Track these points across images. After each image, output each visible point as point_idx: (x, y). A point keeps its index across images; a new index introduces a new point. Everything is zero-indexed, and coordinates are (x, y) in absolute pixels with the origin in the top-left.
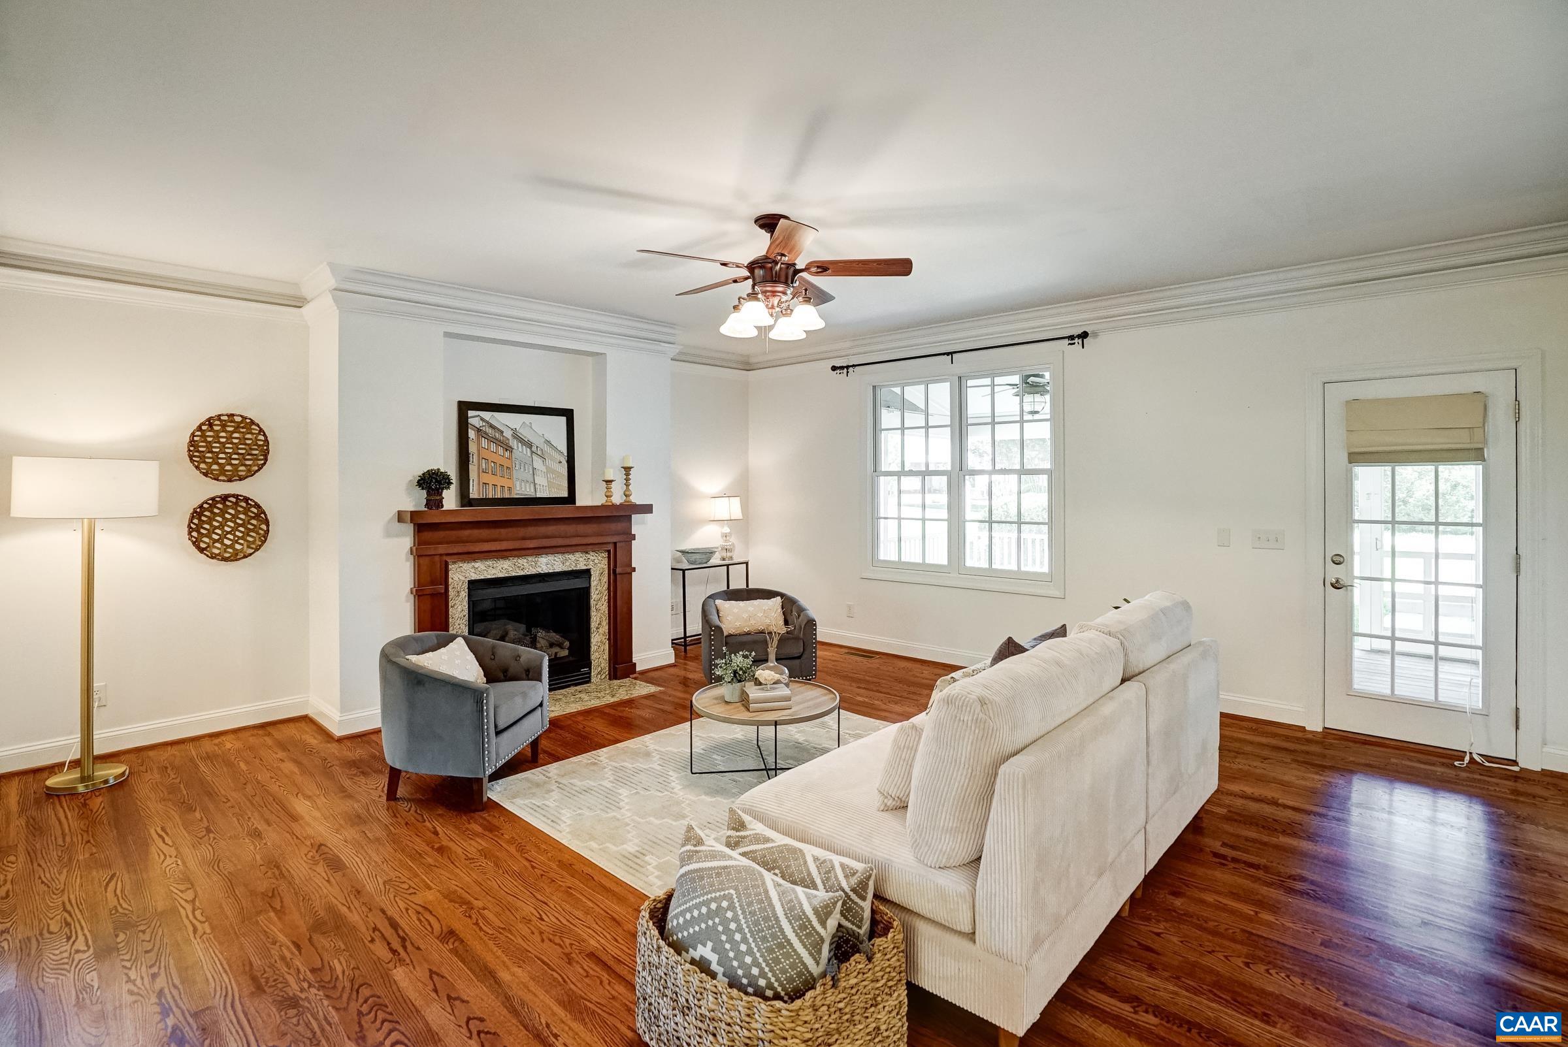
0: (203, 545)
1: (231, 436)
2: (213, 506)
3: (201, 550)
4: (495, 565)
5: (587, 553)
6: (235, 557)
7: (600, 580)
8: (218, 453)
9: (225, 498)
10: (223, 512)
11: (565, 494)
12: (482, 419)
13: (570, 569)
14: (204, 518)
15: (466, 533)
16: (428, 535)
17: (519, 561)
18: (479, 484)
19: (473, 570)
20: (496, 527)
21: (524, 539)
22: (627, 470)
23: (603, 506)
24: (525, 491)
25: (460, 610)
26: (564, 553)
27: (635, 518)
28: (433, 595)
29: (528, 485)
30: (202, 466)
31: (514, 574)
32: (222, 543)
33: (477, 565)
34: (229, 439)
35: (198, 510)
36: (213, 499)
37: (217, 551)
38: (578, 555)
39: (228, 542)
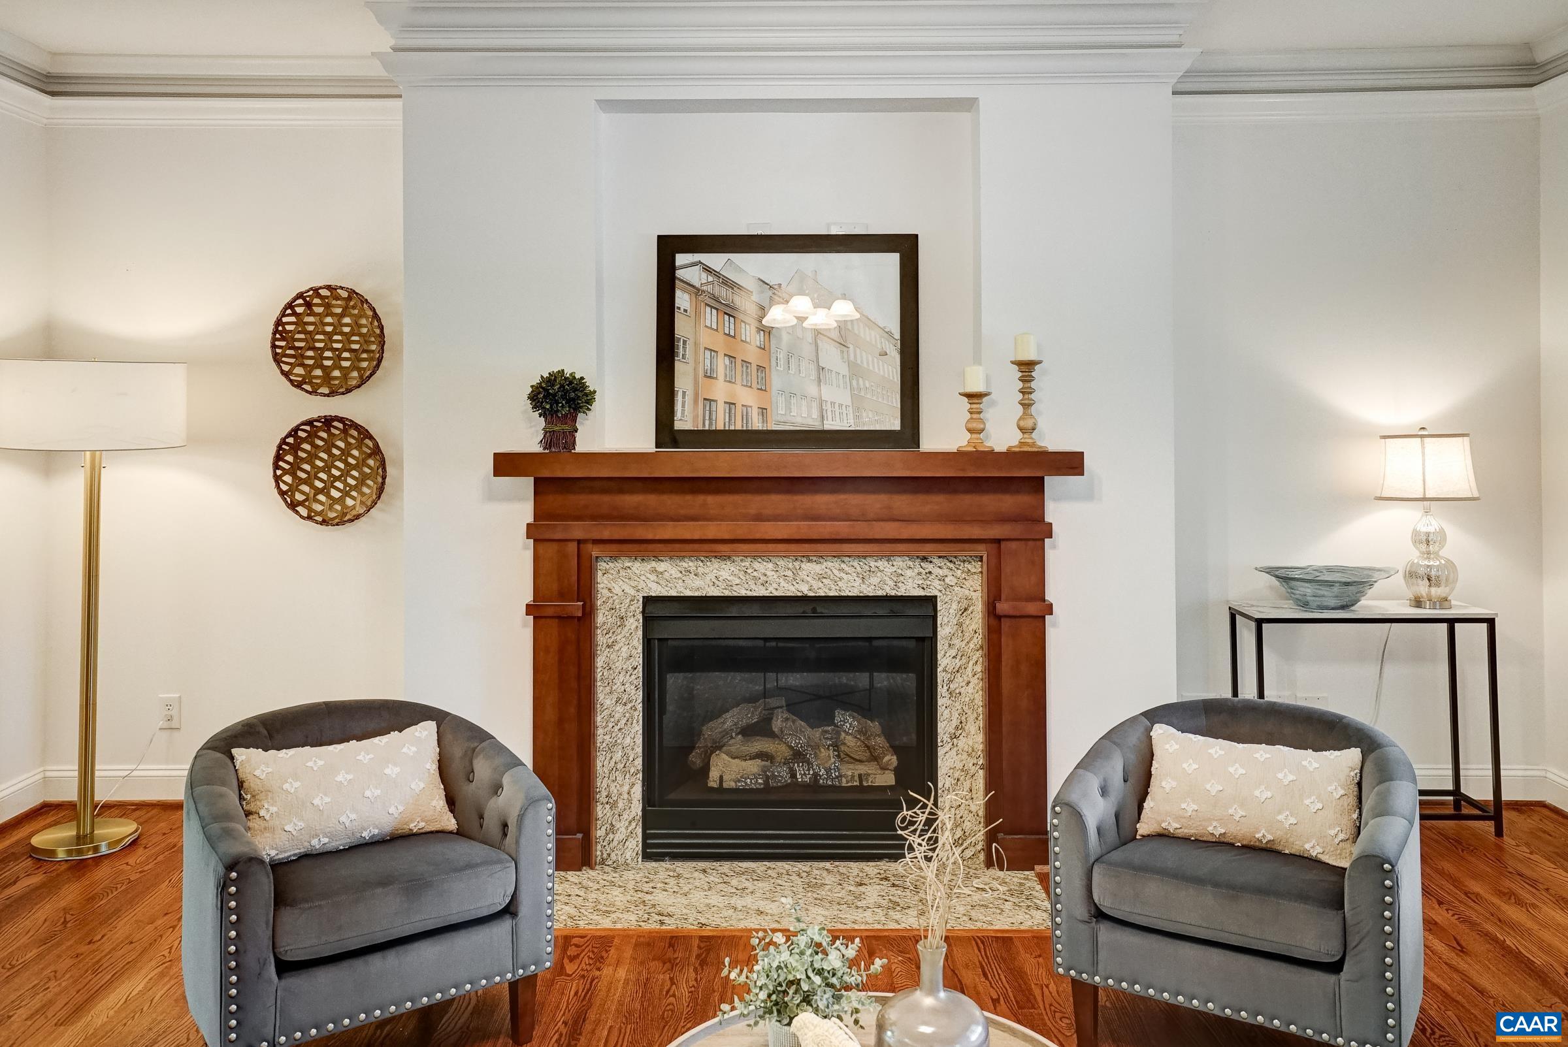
0: (299, 497)
1: (339, 321)
2: (312, 435)
3: (293, 506)
4: (700, 570)
5: (924, 559)
6: (343, 520)
7: (960, 625)
8: (322, 350)
9: (328, 421)
10: (329, 445)
11: (893, 423)
12: (708, 270)
13: (880, 593)
14: (302, 454)
15: (631, 500)
16: (555, 501)
17: (756, 565)
18: (696, 401)
19: (653, 577)
20: (694, 492)
21: (759, 518)
22: (1027, 367)
23: (960, 454)
24: (802, 417)
25: (624, 655)
26: (865, 557)
27: (1054, 484)
28: (564, 619)
29: (804, 403)
30: (299, 370)
31: (743, 593)
32: (329, 496)
33: (662, 566)
34: (338, 326)
35: (291, 440)
36: (310, 423)
37: (318, 508)
38: (899, 562)
39: (335, 494)
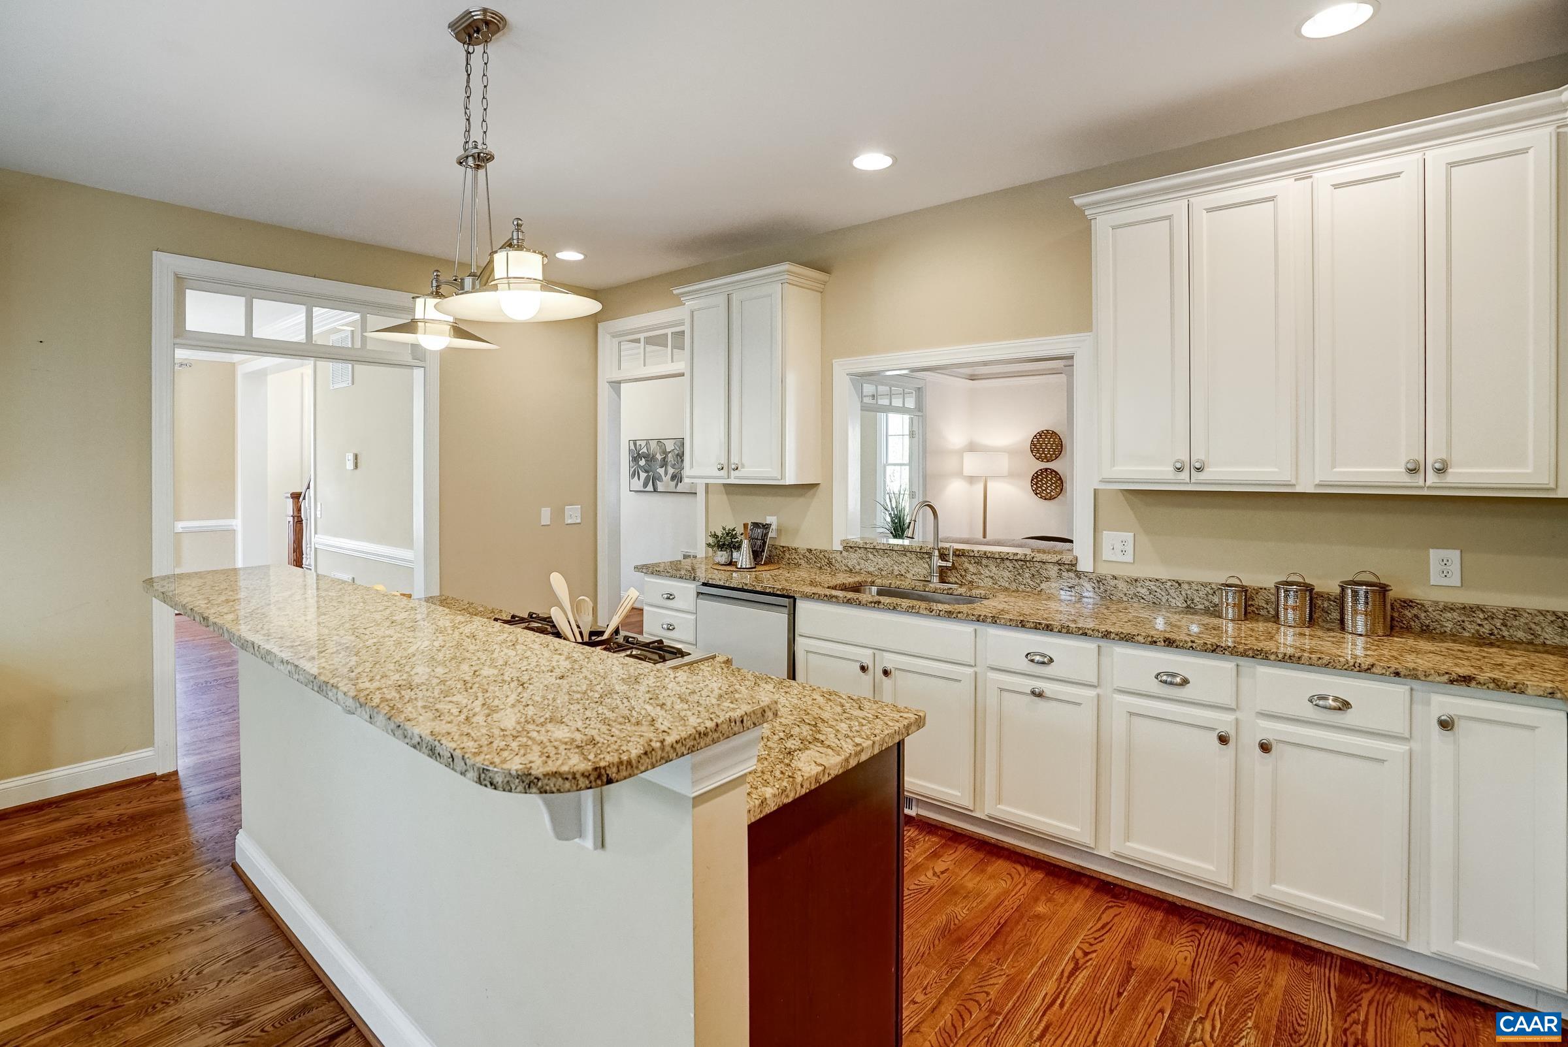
0: (1038, 491)
2: (1042, 473)
3: (1036, 494)
6: (1050, 499)
8: (1045, 449)
9: (1047, 470)
10: (1047, 477)
14: (1039, 479)
30: (1038, 455)
32: (1046, 491)
34: (1049, 441)
35: (1036, 475)
36: (1041, 470)
37: (1043, 495)
39: (1048, 491)
